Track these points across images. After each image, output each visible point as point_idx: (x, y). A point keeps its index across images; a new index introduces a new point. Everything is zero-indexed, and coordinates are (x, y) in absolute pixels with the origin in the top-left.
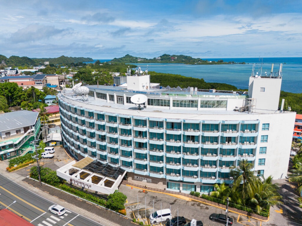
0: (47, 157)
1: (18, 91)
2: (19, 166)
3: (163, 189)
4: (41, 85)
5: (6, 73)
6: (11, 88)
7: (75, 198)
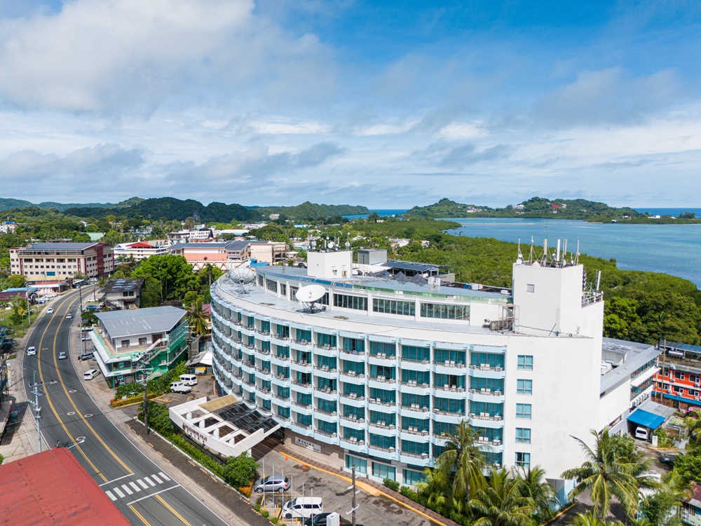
0: (178, 390)
1: (185, 271)
2: (129, 399)
3: (339, 469)
4: (239, 261)
5: (188, 236)
6: (174, 265)
7: (187, 459)
